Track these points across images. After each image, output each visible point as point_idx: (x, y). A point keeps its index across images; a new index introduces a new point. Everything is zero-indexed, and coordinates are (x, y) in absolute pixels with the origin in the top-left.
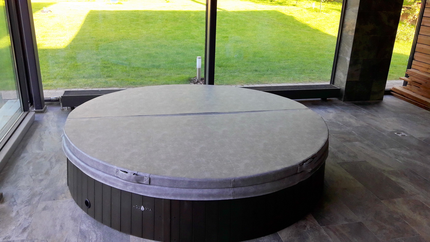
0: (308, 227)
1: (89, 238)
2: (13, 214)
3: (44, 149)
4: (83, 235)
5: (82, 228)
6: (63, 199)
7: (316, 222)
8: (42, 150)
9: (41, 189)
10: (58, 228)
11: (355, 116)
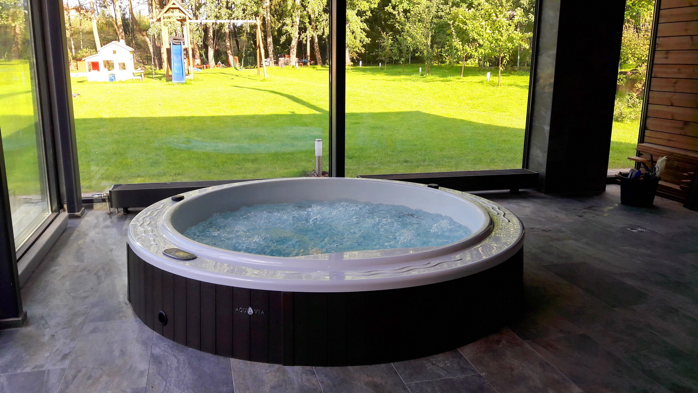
0: (504, 341)
1: (167, 363)
4: (156, 360)
5: (154, 352)
6: (122, 319)
7: (516, 336)
8: (83, 261)
10: (117, 353)
11: (565, 210)
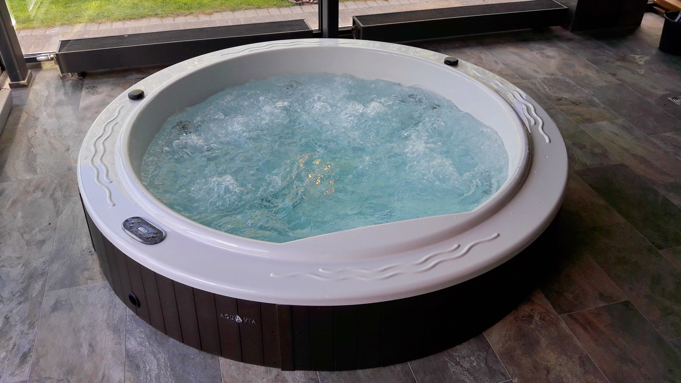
0: (537, 318)
1: (145, 367)
3: (38, 170)
4: (133, 362)
5: (129, 346)
6: (87, 284)
7: (550, 307)
8: (34, 171)
9: (44, 262)
10: (85, 350)
11: (595, 63)
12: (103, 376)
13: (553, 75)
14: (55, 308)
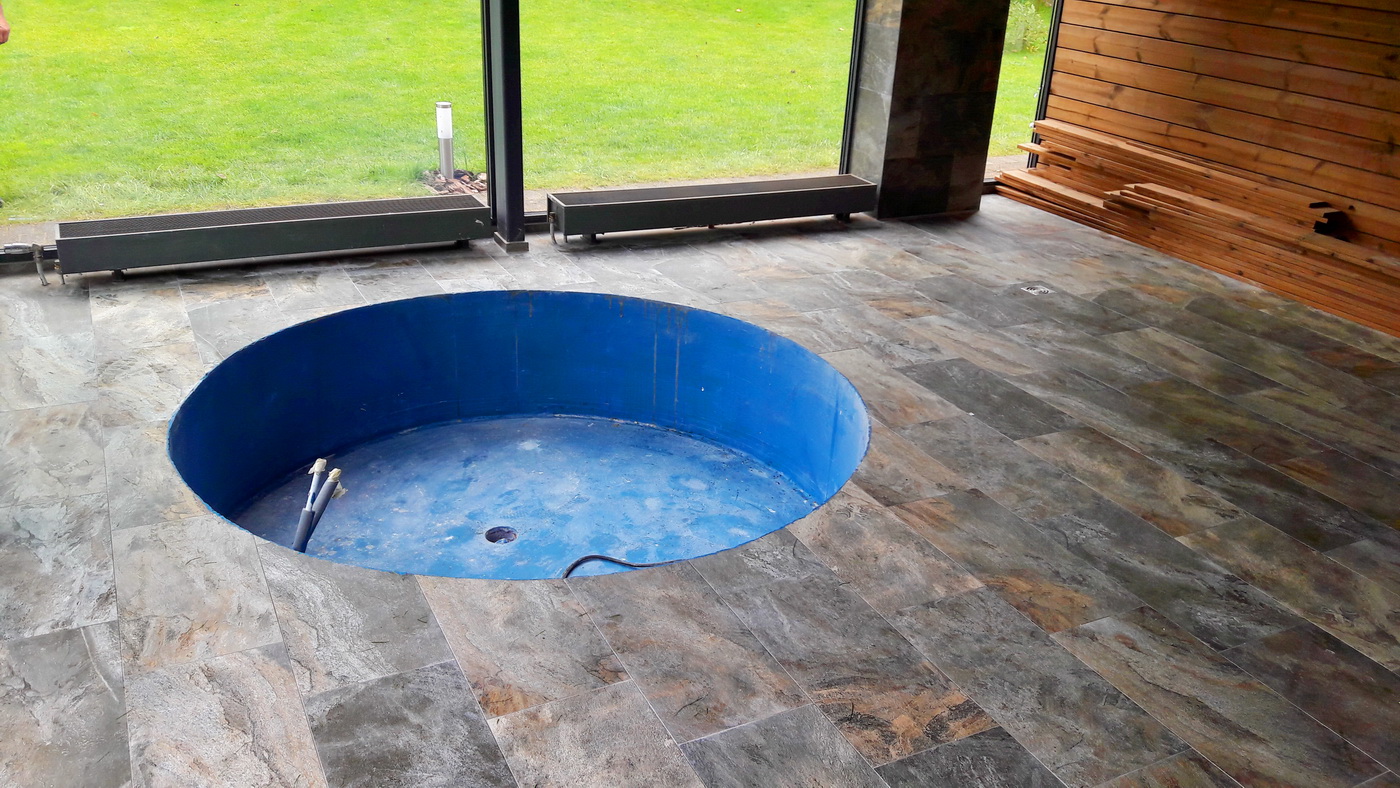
2: (47, 568)
9: (99, 500)
10: (200, 585)
12: (240, 609)
13: (855, 268)
14: (135, 545)
